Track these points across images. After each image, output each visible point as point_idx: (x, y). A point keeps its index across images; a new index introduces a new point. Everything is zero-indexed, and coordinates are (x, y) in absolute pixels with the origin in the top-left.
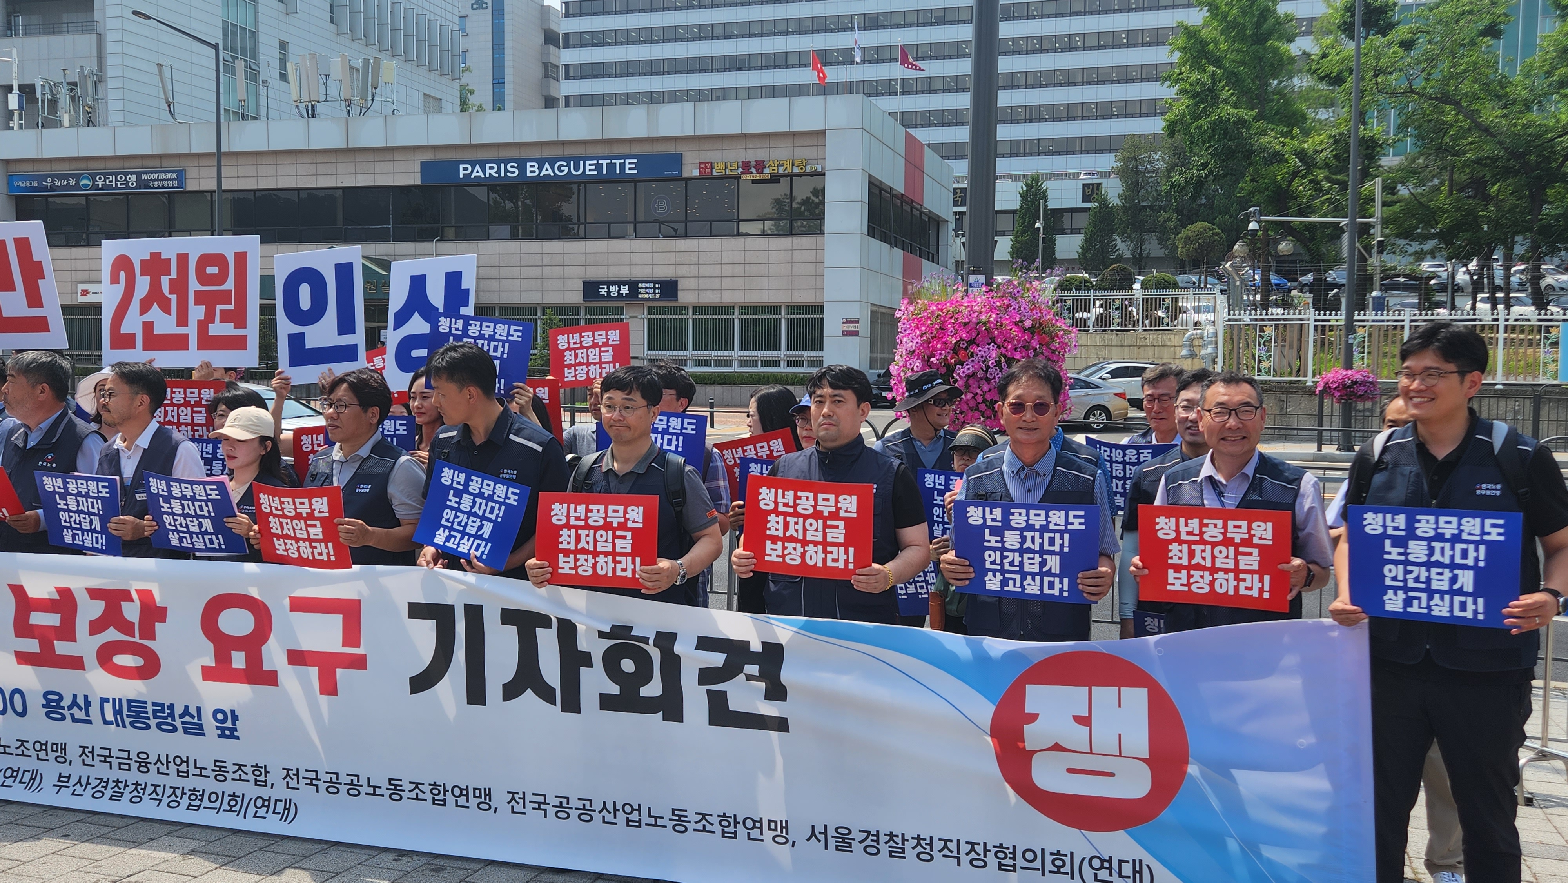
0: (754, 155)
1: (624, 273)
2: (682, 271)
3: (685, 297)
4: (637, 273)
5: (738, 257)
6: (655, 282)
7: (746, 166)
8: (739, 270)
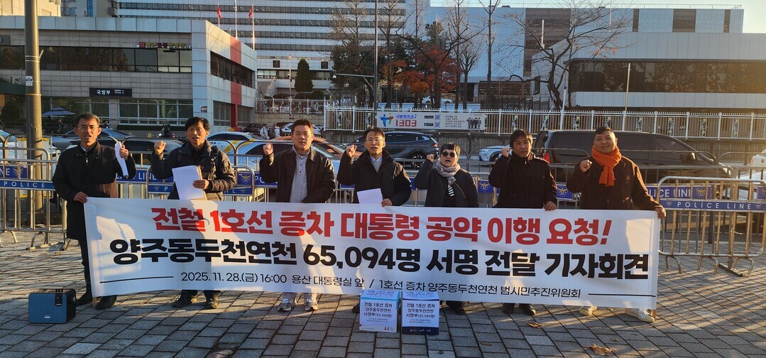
0: (162, 41)
1: (108, 85)
2: (134, 85)
3: (135, 96)
4: (114, 85)
5: (157, 80)
6: (122, 89)
7: (160, 45)
8: (158, 85)
